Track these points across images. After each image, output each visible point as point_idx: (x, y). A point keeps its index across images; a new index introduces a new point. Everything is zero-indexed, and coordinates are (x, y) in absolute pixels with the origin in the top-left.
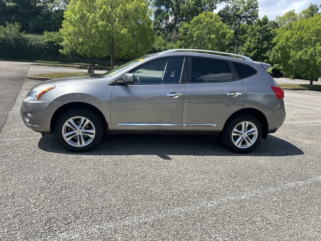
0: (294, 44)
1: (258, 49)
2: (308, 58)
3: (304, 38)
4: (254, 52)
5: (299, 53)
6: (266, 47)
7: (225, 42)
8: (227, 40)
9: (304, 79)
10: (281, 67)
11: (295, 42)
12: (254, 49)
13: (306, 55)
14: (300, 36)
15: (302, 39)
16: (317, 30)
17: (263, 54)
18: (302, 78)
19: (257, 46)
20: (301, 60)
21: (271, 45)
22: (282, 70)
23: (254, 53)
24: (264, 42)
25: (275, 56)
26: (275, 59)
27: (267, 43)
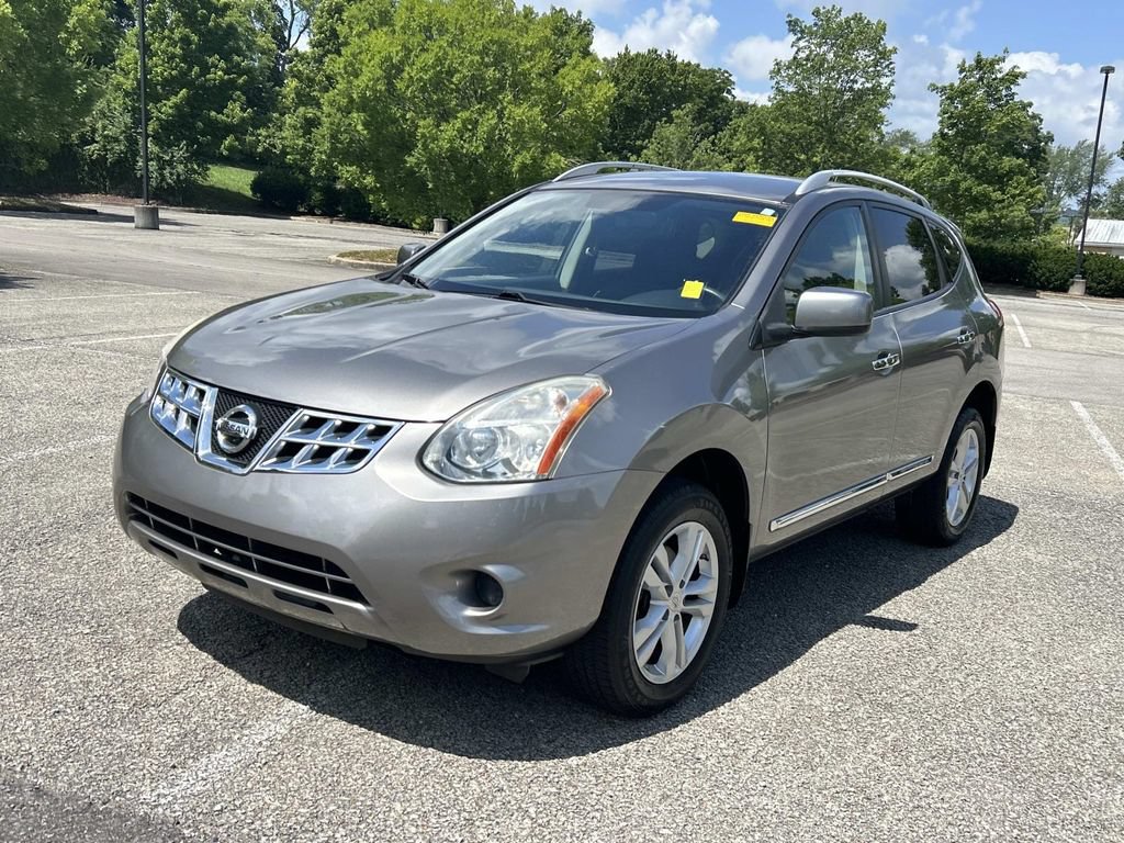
0: (423, 90)
1: (189, 85)
2: (482, 149)
3: (457, 71)
4: (174, 99)
5: (449, 130)
6: (222, 80)
7: (68, 42)
8: (72, 34)
9: (384, 224)
10: (369, 180)
11: (425, 84)
12: (171, 85)
13: (473, 135)
14: (439, 61)
15: (451, 73)
16: (501, 44)
17: (213, 113)
18: (376, 219)
19: (184, 74)
20: (454, 155)
21: (240, 76)
22: (371, 191)
23: (176, 106)
24: (210, 60)
25: (338, 131)
26: (341, 143)
27: (222, 64)
